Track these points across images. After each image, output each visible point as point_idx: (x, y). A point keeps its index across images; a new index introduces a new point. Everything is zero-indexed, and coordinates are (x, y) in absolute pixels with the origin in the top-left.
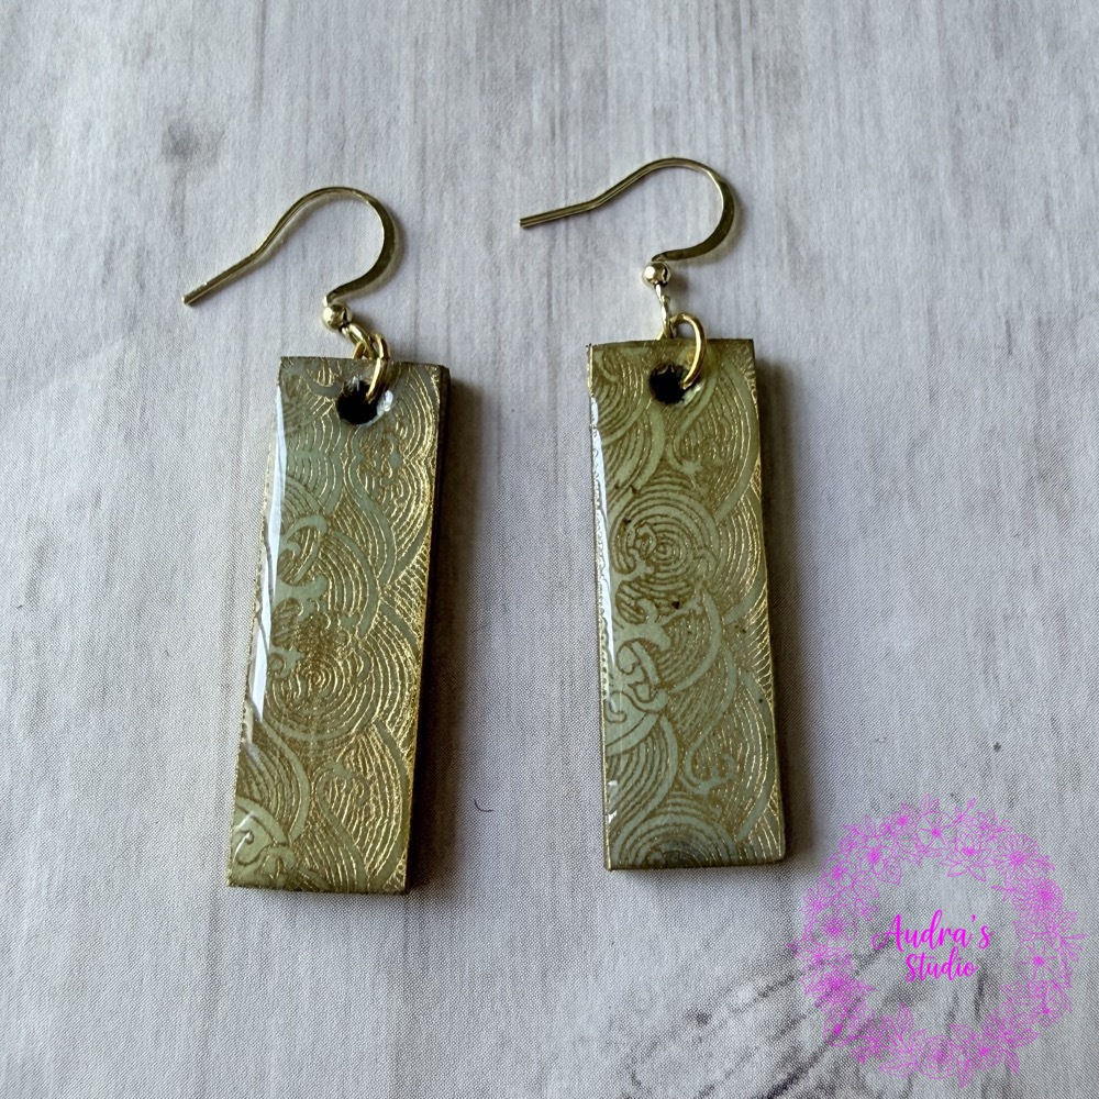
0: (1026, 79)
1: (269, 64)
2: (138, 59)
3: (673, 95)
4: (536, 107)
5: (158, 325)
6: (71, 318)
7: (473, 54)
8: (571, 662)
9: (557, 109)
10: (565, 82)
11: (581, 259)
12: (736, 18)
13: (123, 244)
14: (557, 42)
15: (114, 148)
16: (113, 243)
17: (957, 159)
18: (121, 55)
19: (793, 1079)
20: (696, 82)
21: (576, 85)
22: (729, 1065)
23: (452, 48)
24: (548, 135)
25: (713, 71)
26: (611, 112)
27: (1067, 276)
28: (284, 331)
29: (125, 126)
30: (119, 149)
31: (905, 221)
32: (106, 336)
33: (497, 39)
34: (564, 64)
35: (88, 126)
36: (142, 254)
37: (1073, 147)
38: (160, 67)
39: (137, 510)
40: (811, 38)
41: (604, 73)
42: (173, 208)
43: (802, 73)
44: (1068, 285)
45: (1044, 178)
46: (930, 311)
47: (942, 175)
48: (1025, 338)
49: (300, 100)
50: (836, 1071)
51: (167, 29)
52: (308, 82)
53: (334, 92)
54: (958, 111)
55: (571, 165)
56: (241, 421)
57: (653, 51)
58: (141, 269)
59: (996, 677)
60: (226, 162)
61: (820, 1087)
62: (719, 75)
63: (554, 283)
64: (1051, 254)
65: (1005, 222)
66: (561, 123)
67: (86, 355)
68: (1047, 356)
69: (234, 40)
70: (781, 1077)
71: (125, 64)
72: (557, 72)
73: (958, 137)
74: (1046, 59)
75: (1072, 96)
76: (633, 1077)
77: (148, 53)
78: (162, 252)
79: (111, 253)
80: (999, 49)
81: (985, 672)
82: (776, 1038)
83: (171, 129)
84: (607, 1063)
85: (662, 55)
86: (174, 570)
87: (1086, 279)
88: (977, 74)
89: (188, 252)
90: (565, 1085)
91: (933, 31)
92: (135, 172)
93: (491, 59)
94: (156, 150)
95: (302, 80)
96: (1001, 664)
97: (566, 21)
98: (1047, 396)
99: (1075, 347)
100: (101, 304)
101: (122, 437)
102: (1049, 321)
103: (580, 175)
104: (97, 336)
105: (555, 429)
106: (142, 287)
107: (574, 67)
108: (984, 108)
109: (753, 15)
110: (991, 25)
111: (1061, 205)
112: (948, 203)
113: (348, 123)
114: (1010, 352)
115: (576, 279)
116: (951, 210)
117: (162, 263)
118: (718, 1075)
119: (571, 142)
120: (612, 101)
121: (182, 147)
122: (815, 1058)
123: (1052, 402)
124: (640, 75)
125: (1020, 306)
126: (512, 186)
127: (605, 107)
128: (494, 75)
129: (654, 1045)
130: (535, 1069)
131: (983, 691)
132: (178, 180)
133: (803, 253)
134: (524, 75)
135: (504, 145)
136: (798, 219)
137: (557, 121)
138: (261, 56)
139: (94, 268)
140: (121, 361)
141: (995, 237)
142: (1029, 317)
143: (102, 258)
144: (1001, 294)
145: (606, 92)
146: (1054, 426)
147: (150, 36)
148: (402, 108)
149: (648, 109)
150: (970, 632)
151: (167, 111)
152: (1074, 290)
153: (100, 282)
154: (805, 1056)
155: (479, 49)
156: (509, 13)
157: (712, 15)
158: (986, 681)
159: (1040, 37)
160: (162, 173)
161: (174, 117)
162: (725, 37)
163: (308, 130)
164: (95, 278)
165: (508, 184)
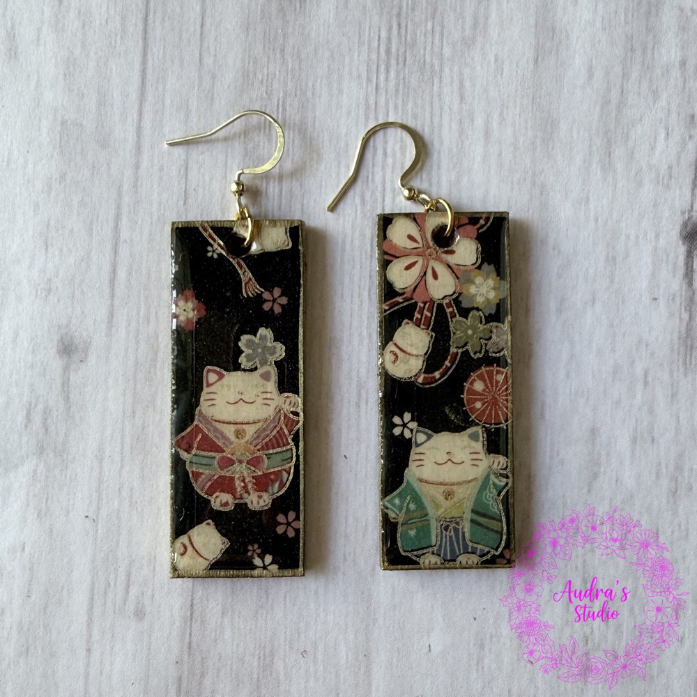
1: (117, 302)
2: (43, 295)
5: (55, 452)
6: (9, 446)
8: (265, 647)
13: (36, 406)
15: (31, 348)
16: (30, 404)
18: (34, 292)
28: (122, 460)
29: (37, 336)
30: (34, 350)
32: (27, 456)
35: (16, 334)
36: (47, 412)
38: (56, 300)
39: (44, 555)
42: (63, 385)
49: (134, 323)
51: (60, 277)
52: (138, 313)
53: (153, 319)
56: (98, 509)
58: (46, 420)
59: (483, 668)
60: (92, 359)
67: (16, 466)
69: (97, 286)
71: (36, 297)
77: (49, 290)
78: (57, 411)
79: (30, 410)
81: (478, 664)
83: (62, 339)
86: (63, 588)
89: (71, 412)
92: (42, 363)
94: (53, 351)
95: (135, 313)
96: (486, 661)
100: (25, 439)
101: (36, 515)
104: (23, 458)
106: (46, 430)
113: (160, 339)
117: (57, 416)
121: (68, 349)
131: (475, 674)
132: (66, 369)
138: (112, 297)
139: (20, 418)
140: (35, 471)
143: (25, 412)
147: (50, 280)
150: (472, 643)
151: (59, 327)
153: (23, 426)
157: (367, 282)
158: (477, 669)
160: (56, 364)
161: (64, 331)
163: (137, 343)
164: (21, 424)
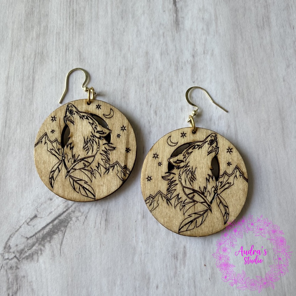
0: (127, 24)
3: (60, 30)
4: (34, 33)
7: (23, 24)
9: (38, 33)
10: (40, 28)
11: (40, 60)
12: (73, 15)
14: (39, 21)
17: (112, 39)
19: (67, 210)
20: (65, 27)
21: (42, 29)
22: (55, 208)
23: (19, 23)
24: (36, 38)
25: (68, 25)
26: (48, 33)
27: (132, 60)
31: (102, 51)
33: (28, 21)
34: (40, 25)
37: (135, 36)
40: (87, 18)
41: (47, 26)
43: (85, 24)
44: (132, 62)
45: (129, 42)
46: (105, 67)
47: (109, 42)
48: (123, 72)
50: (75, 208)
54: (114, 30)
55: (40, 44)
57: (57, 22)
61: (72, 211)
62: (69, 25)
63: (35, 65)
64: (129, 56)
65: (121, 50)
66: (39, 36)
68: (127, 75)
70: (65, 210)
72: (39, 26)
73: (113, 35)
74: (131, 20)
75: (135, 26)
76: (37, 210)
80: (122, 18)
82: (64, 203)
84: (32, 208)
85: (59, 22)
87: (135, 61)
88: (118, 23)
90: (24, 212)
91: (110, 16)
93: (27, 24)
97: (41, 17)
98: (126, 83)
99: (132, 73)
102: (128, 69)
103: (41, 45)
105: (33, 92)
107: (42, 25)
108: (119, 29)
109: (76, 14)
110: (121, 14)
111: (132, 47)
112: (110, 47)
114: (120, 75)
115: (39, 64)
116: (110, 48)
118: (53, 210)
119: (40, 39)
120: (49, 31)
122: (71, 206)
123: (127, 83)
124: (54, 26)
125: (122, 66)
126: (29, 48)
127: (47, 32)
128: (27, 27)
129: (42, 204)
130: (19, 209)
133: (82, 58)
134: (33, 27)
135: (28, 40)
136: (82, 51)
137: (38, 36)
141: (119, 53)
142: (124, 68)
144: (119, 64)
145: (48, 30)
146: (127, 88)
148: (9, 34)
149: (55, 32)
152: (133, 63)
154: (69, 206)
155: (25, 22)
156: (31, 16)
159: (130, 16)
162: (71, 18)
165: (28, 47)
